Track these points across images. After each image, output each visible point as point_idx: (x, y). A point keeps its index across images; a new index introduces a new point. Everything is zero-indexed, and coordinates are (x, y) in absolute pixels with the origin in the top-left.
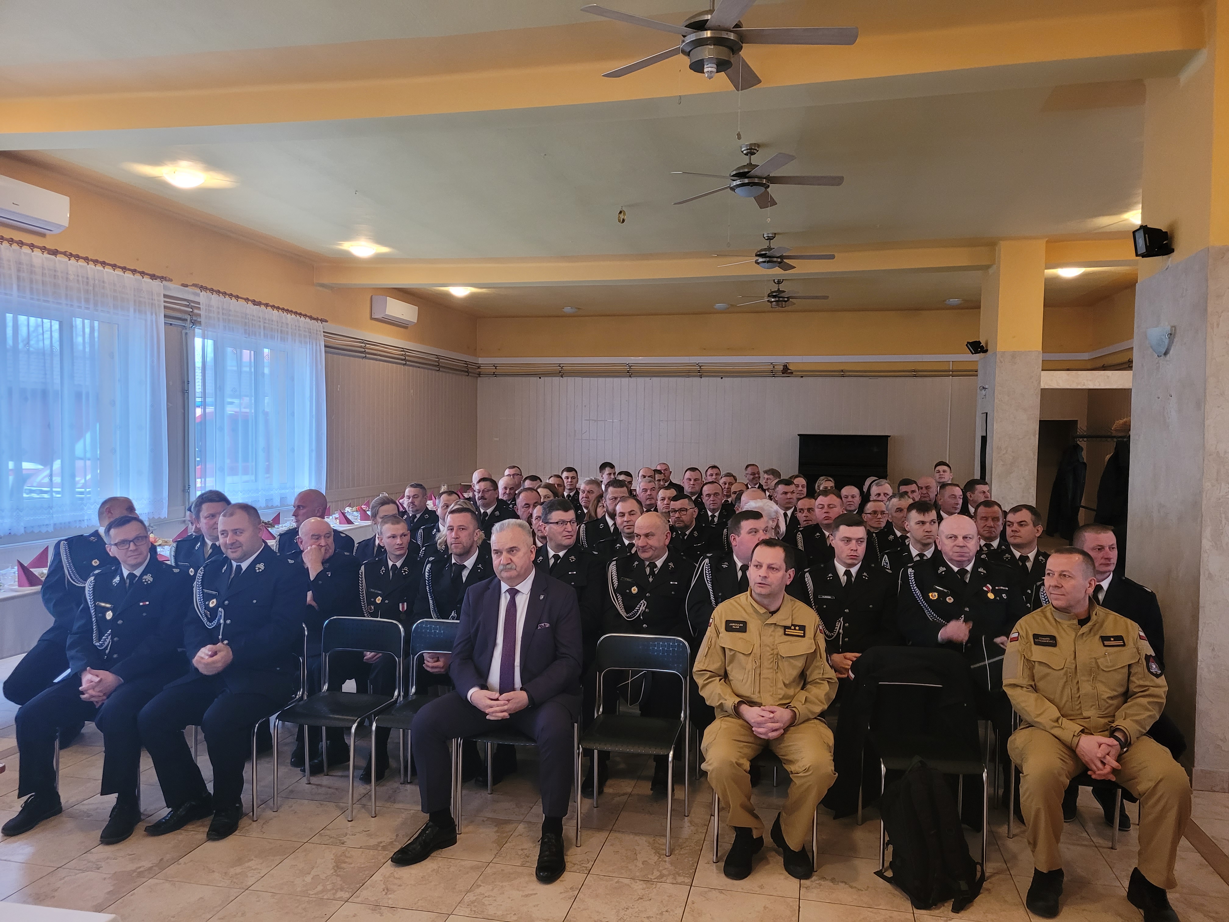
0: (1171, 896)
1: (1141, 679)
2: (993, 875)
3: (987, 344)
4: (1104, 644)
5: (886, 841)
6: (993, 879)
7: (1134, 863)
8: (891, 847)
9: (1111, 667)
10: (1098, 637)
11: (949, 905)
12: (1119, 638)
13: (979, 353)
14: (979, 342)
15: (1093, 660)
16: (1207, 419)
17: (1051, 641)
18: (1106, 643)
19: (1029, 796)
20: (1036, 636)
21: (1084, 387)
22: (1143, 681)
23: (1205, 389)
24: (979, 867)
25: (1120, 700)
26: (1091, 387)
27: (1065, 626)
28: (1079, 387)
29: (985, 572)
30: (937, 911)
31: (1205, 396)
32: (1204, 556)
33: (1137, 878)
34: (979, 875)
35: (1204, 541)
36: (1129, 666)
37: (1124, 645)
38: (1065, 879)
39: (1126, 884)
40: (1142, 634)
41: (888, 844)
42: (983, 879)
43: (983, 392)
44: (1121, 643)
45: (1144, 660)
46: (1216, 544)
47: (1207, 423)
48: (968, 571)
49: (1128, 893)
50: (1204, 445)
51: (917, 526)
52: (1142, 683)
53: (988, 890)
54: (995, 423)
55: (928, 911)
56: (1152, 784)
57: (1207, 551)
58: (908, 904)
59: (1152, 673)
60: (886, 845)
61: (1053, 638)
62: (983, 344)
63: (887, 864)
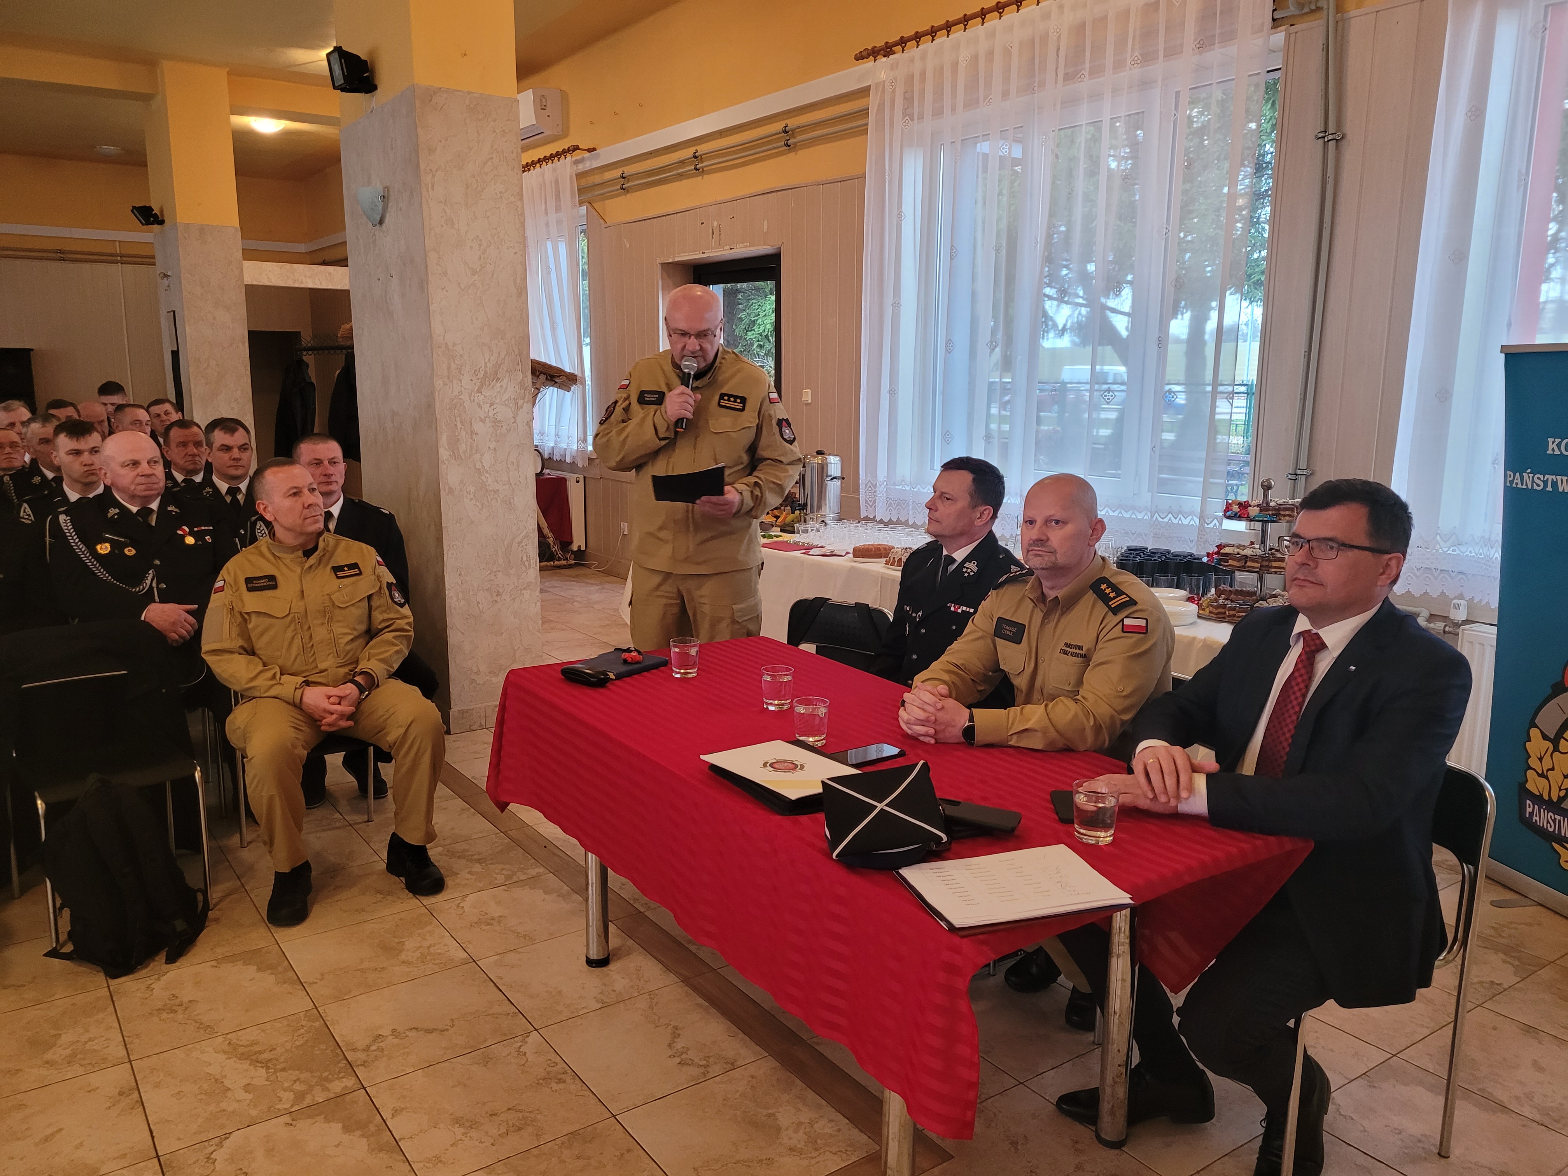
0: (434, 852)
1: (385, 612)
2: (221, 900)
3: (162, 211)
4: (336, 575)
5: (58, 905)
6: (223, 905)
7: (392, 829)
8: (66, 912)
9: (348, 602)
10: (329, 567)
11: (162, 957)
12: (355, 566)
13: (152, 224)
14: (150, 209)
15: (327, 597)
16: (432, 304)
17: (270, 583)
18: (340, 574)
19: (258, 783)
20: (248, 580)
21: (302, 286)
22: (388, 614)
23: (426, 266)
24: (200, 897)
25: (361, 641)
26: (311, 285)
27: (287, 561)
28: (296, 285)
29: (177, 510)
30: (145, 971)
31: (427, 275)
32: (443, 467)
33: (397, 845)
34: (201, 905)
35: (442, 451)
36: (370, 597)
37: (360, 574)
38: (314, 873)
39: (385, 855)
40: (379, 559)
41: (61, 909)
42: (206, 908)
43: (166, 281)
44: (356, 571)
45: (386, 588)
46: (454, 453)
47: (432, 308)
48: (152, 510)
49: (387, 865)
50: (431, 335)
51: (70, 458)
52: (386, 616)
53: (217, 920)
54: (187, 325)
55: (131, 976)
56: (402, 731)
57: (446, 462)
58: (100, 978)
59: (396, 603)
60: (57, 912)
61: (272, 578)
62: (156, 211)
63: (63, 937)
